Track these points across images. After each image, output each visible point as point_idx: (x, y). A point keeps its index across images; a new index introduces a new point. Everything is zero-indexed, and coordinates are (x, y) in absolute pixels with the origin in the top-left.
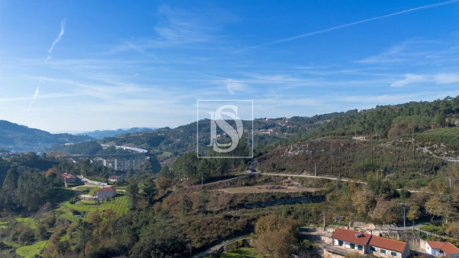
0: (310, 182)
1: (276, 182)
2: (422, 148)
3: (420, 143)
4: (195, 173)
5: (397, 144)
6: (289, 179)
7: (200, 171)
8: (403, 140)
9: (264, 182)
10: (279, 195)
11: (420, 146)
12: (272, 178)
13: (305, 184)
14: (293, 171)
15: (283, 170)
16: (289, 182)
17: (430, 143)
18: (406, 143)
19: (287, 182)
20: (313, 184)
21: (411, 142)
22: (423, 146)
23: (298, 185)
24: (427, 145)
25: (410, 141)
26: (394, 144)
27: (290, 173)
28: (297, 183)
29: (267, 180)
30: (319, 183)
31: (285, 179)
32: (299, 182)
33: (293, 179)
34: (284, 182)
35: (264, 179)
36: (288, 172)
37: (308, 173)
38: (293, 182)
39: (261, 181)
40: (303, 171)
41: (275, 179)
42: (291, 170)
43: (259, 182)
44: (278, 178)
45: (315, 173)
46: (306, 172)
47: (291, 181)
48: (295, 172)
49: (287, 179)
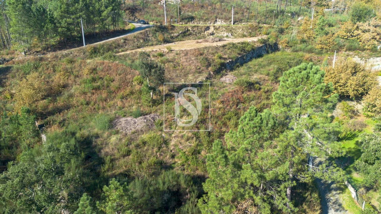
6: (212, 30)
9: (183, 37)
12: (190, 28)
13: (236, 35)
15: (192, 19)
16: (212, 34)
20: (245, 33)
28: (226, 34)
29: (185, 32)
30: (250, 31)
31: (207, 31)
32: (227, 32)
33: (217, 29)
34: (206, 35)
35: (180, 32)
36: (199, 21)
37: (223, 21)
38: (218, 33)
39: (177, 34)
40: (216, 18)
41: (194, 31)
42: (202, 19)
43: (177, 37)
44: (197, 29)
45: (232, 21)
46: (220, 20)
47: (215, 32)
48: (208, 21)
49: (209, 30)
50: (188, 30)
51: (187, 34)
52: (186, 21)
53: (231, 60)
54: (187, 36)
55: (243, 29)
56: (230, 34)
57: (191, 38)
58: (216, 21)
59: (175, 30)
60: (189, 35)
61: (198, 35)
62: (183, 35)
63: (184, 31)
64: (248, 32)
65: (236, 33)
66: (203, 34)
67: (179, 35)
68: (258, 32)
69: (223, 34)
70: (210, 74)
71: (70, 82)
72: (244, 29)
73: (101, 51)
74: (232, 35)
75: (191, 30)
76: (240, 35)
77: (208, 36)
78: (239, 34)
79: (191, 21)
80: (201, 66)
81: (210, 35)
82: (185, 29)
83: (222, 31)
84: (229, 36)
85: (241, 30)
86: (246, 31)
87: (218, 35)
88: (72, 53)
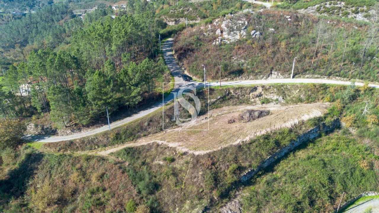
0: (295, 93)
1: (238, 98)
2: (355, 15)
3: (354, 9)
4: (84, 105)
5: (322, 9)
6: (260, 90)
7: (94, 99)
8: (330, 4)
9: (221, 102)
10: (284, 138)
11: (353, 12)
12: (232, 91)
13: (288, 98)
14: (257, 74)
15: (239, 73)
16: (260, 95)
17: (365, 8)
18: (334, 9)
19: (257, 96)
20: (302, 96)
21: (341, 8)
22: (357, 13)
23: (277, 100)
24: (362, 11)
25: (339, 6)
26: (318, 10)
27: (251, 77)
28: (275, 97)
29: (225, 96)
30: (310, 93)
31: (253, 92)
32: (278, 95)
33: (266, 90)
34: (251, 97)
35: (219, 97)
36: (248, 76)
37: (279, 74)
38: (267, 95)
39: (215, 100)
40: (271, 71)
41: (236, 94)
42: (253, 72)
43: (214, 103)
44: (241, 91)
45: (291, 73)
46: (276, 73)
47: (263, 93)
48: (260, 75)
49: (255, 91)
50: (229, 93)
51: (227, 98)
52: (233, 76)
53: (250, 170)
54: (226, 100)
55: (300, 90)
56: (281, 98)
57: (231, 102)
58: (271, 73)
59: (213, 95)
60: (229, 99)
61: (241, 98)
62: (221, 100)
63: (224, 94)
64: (307, 95)
65: (289, 96)
66: (247, 97)
67: (216, 101)
68: (321, 94)
69: (272, 97)
70: (212, 200)
71: (80, 187)
72: (302, 89)
73: (123, 137)
74: (283, 98)
75: (232, 93)
76: (294, 99)
77: (254, 98)
78: (293, 97)
79: (239, 76)
80: (205, 188)
81: (256, 97)
82: (226, 92)
83: (273, 93)
84: (279, 100)
85: (297, 91)
86: (304, 92)
87: (266, 97)
88: (97, 138)
